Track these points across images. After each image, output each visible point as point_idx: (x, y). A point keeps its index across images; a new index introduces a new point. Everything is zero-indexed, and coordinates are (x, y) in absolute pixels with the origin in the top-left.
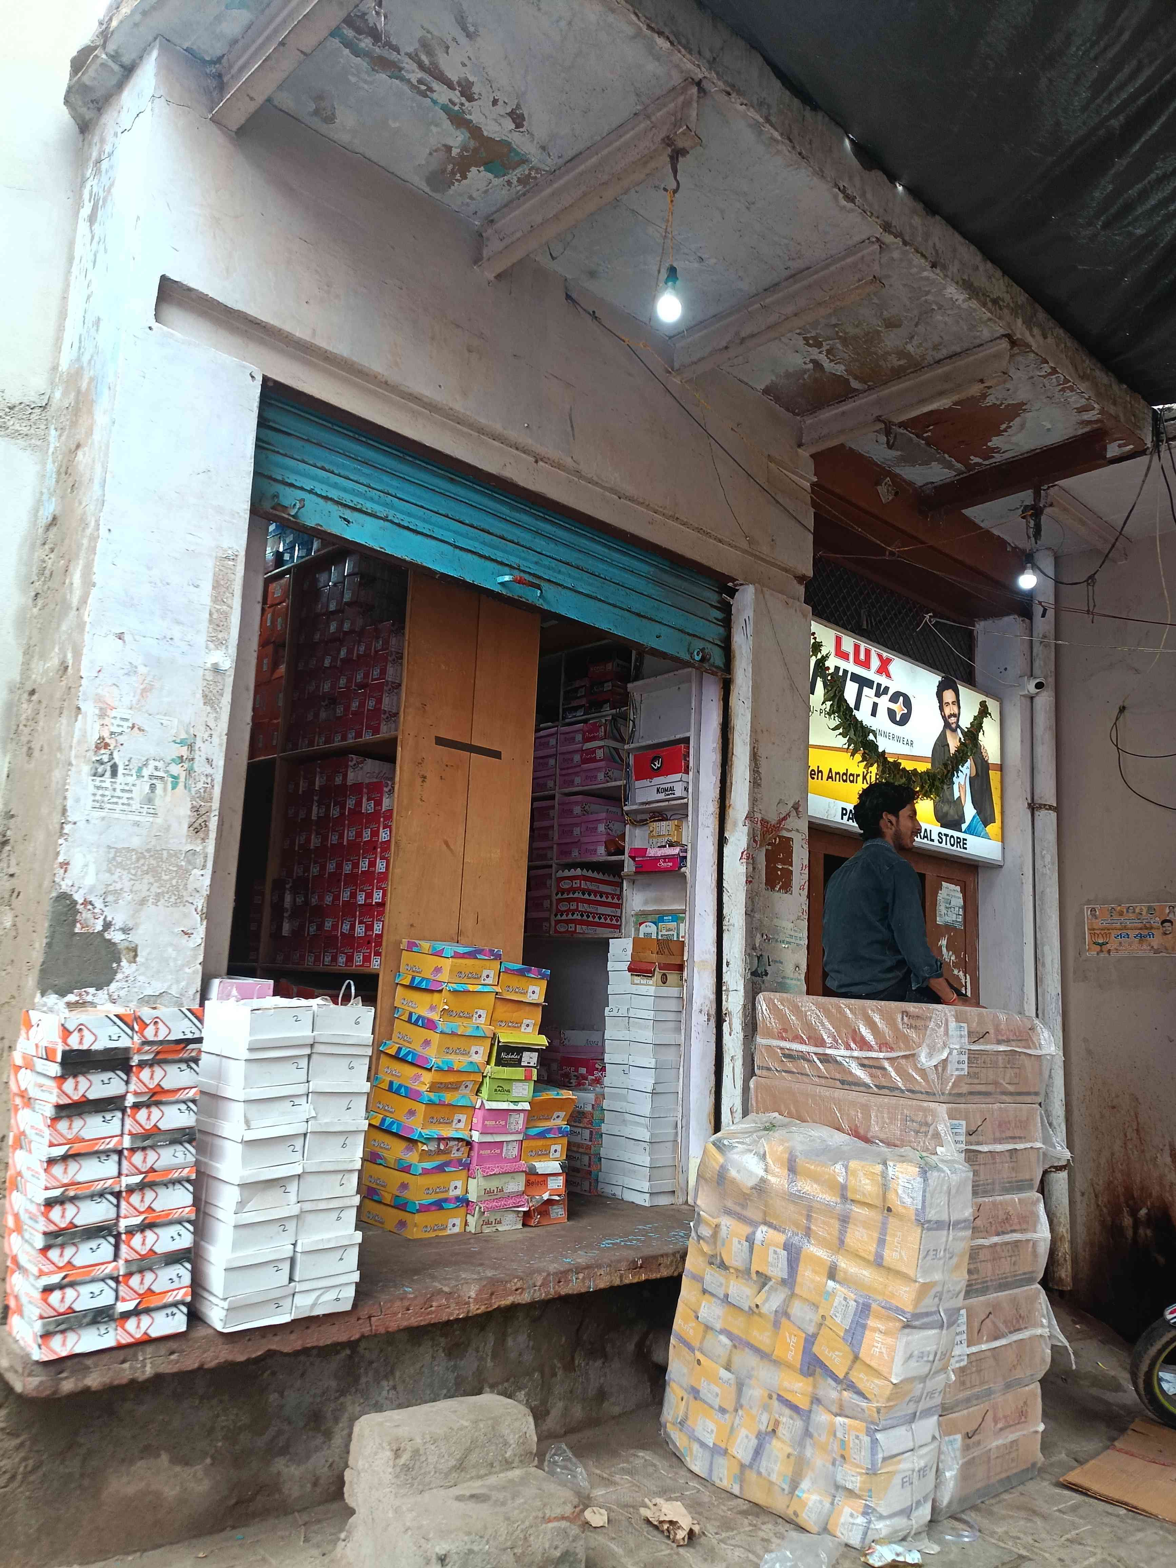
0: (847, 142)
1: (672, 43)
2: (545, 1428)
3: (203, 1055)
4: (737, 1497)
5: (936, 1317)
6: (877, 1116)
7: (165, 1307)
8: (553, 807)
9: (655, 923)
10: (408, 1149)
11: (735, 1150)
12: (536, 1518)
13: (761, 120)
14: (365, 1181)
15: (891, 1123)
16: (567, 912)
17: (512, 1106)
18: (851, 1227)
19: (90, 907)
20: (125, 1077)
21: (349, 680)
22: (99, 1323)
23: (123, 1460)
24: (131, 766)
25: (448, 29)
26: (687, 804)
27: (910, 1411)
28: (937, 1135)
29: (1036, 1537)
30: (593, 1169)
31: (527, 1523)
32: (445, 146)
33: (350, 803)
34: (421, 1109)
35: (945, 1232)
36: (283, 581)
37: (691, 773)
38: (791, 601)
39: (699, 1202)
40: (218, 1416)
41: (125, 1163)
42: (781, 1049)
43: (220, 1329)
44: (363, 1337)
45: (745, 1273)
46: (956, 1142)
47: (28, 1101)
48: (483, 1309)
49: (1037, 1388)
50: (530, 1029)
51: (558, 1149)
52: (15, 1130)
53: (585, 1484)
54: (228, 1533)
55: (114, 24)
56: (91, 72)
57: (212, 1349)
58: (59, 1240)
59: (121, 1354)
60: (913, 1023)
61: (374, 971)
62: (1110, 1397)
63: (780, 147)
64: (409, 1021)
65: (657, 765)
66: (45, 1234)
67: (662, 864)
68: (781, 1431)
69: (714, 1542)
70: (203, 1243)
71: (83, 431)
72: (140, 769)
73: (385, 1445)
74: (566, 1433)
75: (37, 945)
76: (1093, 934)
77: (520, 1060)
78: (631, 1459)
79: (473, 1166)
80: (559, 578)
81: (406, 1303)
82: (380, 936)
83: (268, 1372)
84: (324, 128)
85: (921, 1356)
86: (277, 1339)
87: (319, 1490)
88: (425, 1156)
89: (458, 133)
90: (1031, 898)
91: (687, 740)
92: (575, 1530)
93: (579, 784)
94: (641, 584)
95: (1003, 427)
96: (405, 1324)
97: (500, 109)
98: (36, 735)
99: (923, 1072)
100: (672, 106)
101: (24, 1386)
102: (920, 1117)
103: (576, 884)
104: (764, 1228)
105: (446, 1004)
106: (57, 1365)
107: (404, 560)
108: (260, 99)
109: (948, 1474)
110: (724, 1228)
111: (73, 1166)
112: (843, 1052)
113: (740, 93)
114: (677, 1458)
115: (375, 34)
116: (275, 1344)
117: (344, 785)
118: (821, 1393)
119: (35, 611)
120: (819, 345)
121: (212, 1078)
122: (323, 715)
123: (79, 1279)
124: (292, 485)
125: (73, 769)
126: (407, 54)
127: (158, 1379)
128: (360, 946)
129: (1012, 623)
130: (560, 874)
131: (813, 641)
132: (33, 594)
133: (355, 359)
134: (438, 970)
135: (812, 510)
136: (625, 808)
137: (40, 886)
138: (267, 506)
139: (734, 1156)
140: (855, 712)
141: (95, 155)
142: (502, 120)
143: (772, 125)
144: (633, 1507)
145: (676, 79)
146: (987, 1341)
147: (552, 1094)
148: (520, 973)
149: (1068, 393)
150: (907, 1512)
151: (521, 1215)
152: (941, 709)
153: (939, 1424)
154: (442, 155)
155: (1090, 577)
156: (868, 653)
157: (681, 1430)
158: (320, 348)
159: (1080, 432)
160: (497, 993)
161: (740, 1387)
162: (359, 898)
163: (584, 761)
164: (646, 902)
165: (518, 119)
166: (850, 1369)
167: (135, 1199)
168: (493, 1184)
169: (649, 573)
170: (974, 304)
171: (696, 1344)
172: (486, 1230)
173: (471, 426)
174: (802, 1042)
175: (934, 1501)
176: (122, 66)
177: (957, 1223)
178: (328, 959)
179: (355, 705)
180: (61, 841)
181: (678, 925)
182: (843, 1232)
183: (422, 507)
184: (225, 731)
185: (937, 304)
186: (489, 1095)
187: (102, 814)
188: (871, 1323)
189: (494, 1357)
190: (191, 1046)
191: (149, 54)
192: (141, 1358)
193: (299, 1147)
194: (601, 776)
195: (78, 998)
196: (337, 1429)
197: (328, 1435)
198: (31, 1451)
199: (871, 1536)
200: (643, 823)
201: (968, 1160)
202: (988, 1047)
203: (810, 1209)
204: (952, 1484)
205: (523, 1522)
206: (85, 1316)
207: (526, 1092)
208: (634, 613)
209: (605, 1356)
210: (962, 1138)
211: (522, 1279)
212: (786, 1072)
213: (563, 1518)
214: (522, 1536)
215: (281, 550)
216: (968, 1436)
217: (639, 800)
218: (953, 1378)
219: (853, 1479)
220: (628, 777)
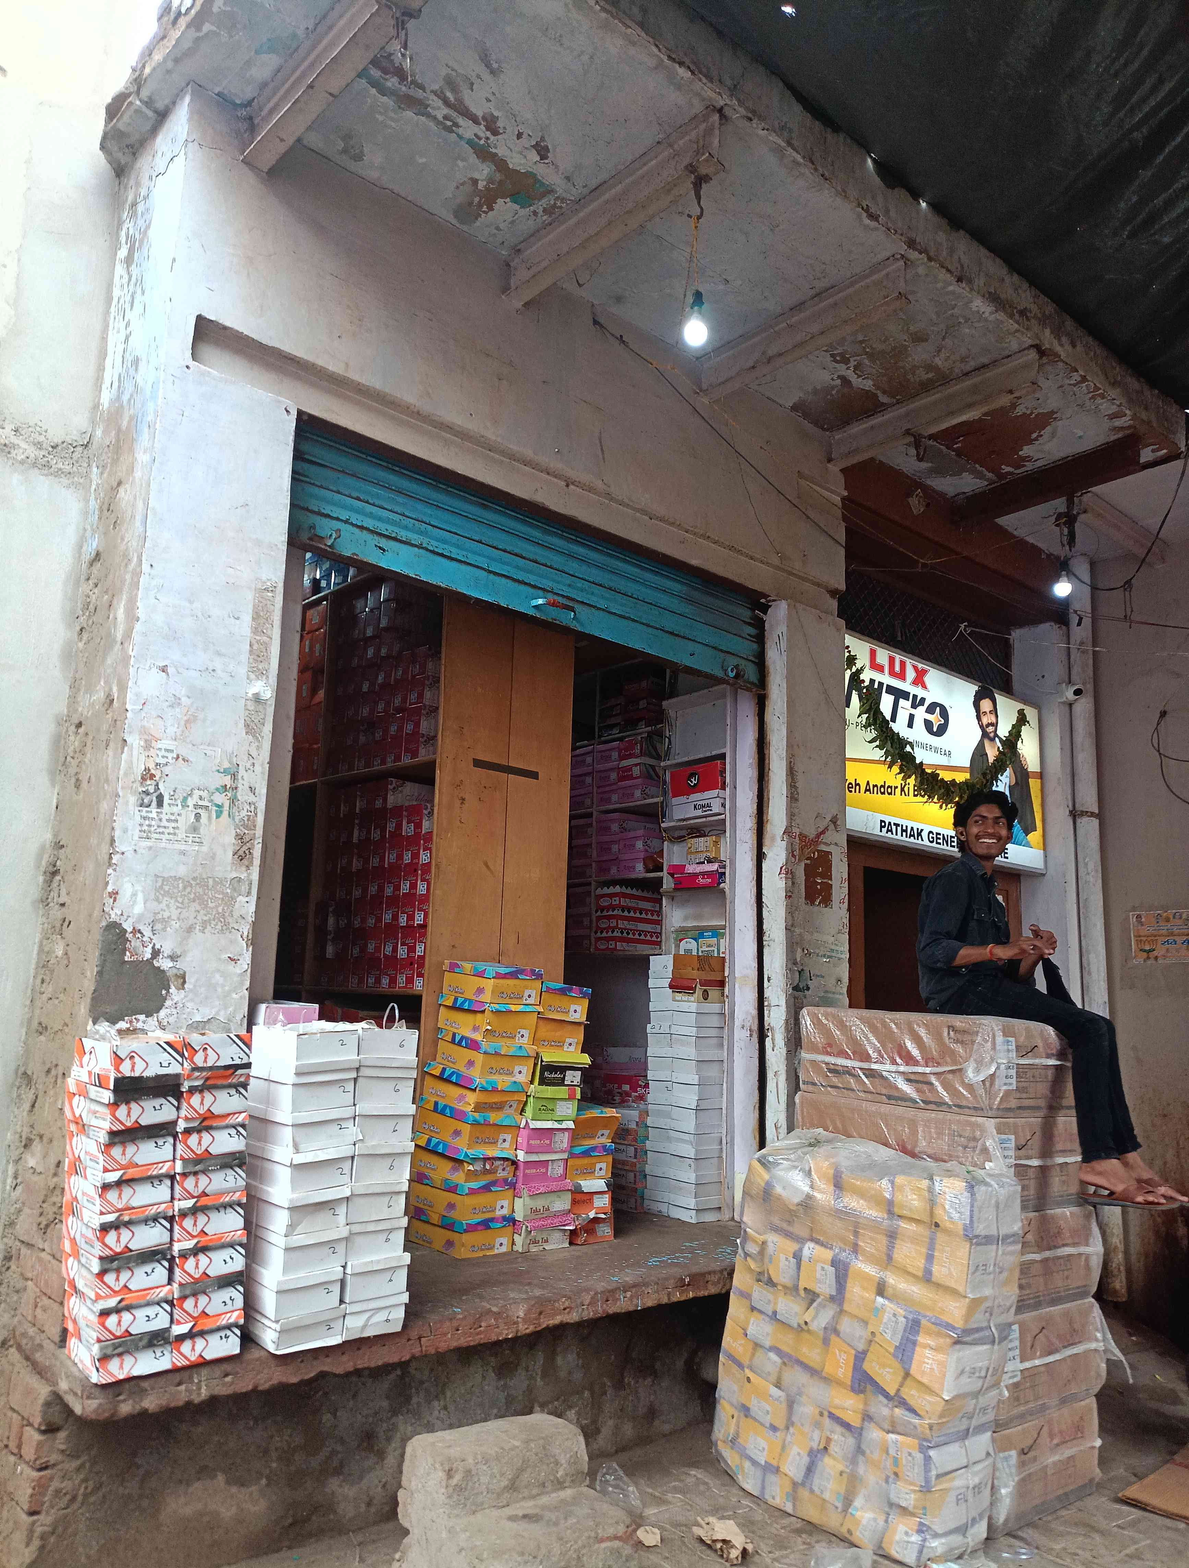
0: (869, 162)
1: (693, 73)
2: (595, 1446)
3: (252, 1080)
4: (790, 1515)
5: (987, 1333)
6: (924, 1131)
7: (219, 1329)
8: (591, 825)
9: (695, 939)
10: (455, 1169)
11: (781, 1167)
12: (589, 1537)
13: (783, 144)
14: (413, 1202)
15: (938, 1138)
16: (607, 929)
17: (556, 1125)
18: (898, 1243)
19: (139, 935)
20: (176, 1103)
21: (388, 704)
22: (155, 1345)
23: (181, 1482)
24: (176, 796)
25: (473, 67)
26: (724, 820)
27: (964, 1427)
28: (985, 1150)
29: (1094, 1553)
30: (639, 1186)
31: (580, 1543)
32: (471, 179)
33: (391, 826)
34: (466, 1129)
35: (994, 1247)
36: (320, 608)
37: (728, 789)
38: (823, 615)
39: (745, 1219)
40: (272, 1437)
41: (177, 1187)
42: (827, 1064)
43: (273, 1351)
44: (413, 1357)
45: (793, 1290)
46: (1005, 1157)
47: (83, 1128)
48: (531, 1329)
49: (1092, 1402)
50: (572, 1049)
51: (603, 1167)
52: (70, 1156)
53: (636, 1503)
54: (284, 1554)
55: (147, 70)
56: (126, 118)
57: (265, 1371)
58: (115, 1264)
59: (177, 1377)
60: (959, 1036)
61: (417, 993)
62: (1169, 1409)
63: (803, 170)
64: (453, 1041)
65: (694, 781)
66: (101, 1258)
67: (701, 881)
68: (834, 1448)
69: (768, 1561)
70: (254, 1265)
71: (124, 468)
72: (185, 799)
73: (437, 1466)
74: (617, 1452)
75: (88, 974)
76: (1139, 942)
77: (563, 1079)
78: (683, 1477)
79: (519, 1185)
80: (593, 600)
81: (455, 1324)
82: (422, 958)
83: (320, 1393)
84: (352, 166)
85: (973, 1372)
86: (329, 1360)
87: (373, 1510)
88: (470, 1175)
89: (484, 166)
90: (1075, 906)
91: (723, 756)
92: (627, 1550)
93: (615, 801)
94: (674, 604)
95: (1034, 435)
96: (454, 1344)
97: (525, 142)
98: (84, 767)
99: (970, 1087)
100: (693, 134)
101: (83, 1408)
102: (968, 1132)
103: (616, 901)
104: (810, 1245)
105: (489, 1024)
106: (115, 1387)
107: (440, 587)
108: (291, 141)
109: (1003, 1491)
110: (770, 1245)
111: (127, 1191)
112: (888, 1067)
113: (761, 118)
114: (729, 1477)
115: (400, 73)
116: (326, 1365)
117: (384, 808)
118: (872, 1410)
119: (81, 645)
120: (845, 361)
121: (260, 1103)
122: (362, 739)
123: (135, 1302)
124: (327, 516)
125: (121, 800)
126: (432, 91)
127: (213, 1400)
128: (403, 967)
129: (1049, 630)
130: (599, 891)
131: (847, 654)
132: (78, 628)
133: (387, 390)
134: (480, 991)
135: (843, 524)
136: (663, 825)
137: (90, 916)
138: (304, 537)
139: (779, 1172)
140: (891, 724)
141: (130, 198)
142: (525, 153)
143: (794, 149)
144: (686, 1525)
145: (698, 107)
146: (1041, 1356)
147: (596, 1112)
148: (562, 992)
149: (1099, 401)
150: (962, 1530)
151: (568, 1233)
152: (979, 718)
153: (993, 1440)
154: (468, 188)
155: (1126, 583)
156: (903, 664)
157: (732, 1448)
158: (353, 381)
159: (1113, 438)
160: (539, 1013)
161: (791, 1404)
162: (401, 920)
163: (622, 779)
164: (686, 918)
165: (542, 151)
166: (901, 1385)
167: (188, 1223)
168: (539, 1203)
169: (680, 592)
170: (1001, 316)
171: (746, 1361)
172: (534, 1249)
173: (503, 453)
174: (848, 1057)
175: (990, 1518)
176: (156, 112)
177: (1006, 1237)
178: (371, 981)
179: (393, 729)
180: (110, 871)
181: (718, 941)
182: (891, 1247)
183: (456, 534)
184: (268, 760)
185: (964, 317)
186: (533, 1115)
187: (148, 843)
188: (921, 1339)
189: (544, 1375)
190: (240, 1072)
191: (182, 98)
192: (196, 1381)
193: (347, 1170)
194: (638, 793)
195: (128, 1025)
196: (390, 1449)
197: (381, 1455)
198: (90, 1471)
199: (926, 1554)
200: (680, 839)
201: (1018, 1174)
202: (1037, 1061)
203: (857, 1225)
204: (1007, 1501)
205: (576, 1542)
206: (141, 1339)
207: (570, 1111)
208: (667, 632)
209: (655, 1374)
210: (1011, 1153)
211: (570, 1298)
212: (831, 1087)
213: (616, 1538)
214: (574, 1556)
215: (318, 577)
216: (1023, 1452)
217: (677, 816)
218: (1006, 1393)
219: (907, 1497)
220: (665, 793)
